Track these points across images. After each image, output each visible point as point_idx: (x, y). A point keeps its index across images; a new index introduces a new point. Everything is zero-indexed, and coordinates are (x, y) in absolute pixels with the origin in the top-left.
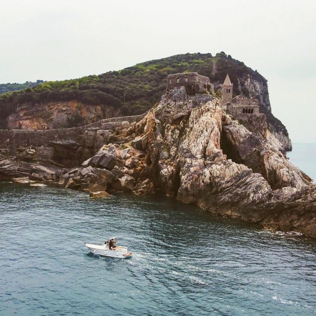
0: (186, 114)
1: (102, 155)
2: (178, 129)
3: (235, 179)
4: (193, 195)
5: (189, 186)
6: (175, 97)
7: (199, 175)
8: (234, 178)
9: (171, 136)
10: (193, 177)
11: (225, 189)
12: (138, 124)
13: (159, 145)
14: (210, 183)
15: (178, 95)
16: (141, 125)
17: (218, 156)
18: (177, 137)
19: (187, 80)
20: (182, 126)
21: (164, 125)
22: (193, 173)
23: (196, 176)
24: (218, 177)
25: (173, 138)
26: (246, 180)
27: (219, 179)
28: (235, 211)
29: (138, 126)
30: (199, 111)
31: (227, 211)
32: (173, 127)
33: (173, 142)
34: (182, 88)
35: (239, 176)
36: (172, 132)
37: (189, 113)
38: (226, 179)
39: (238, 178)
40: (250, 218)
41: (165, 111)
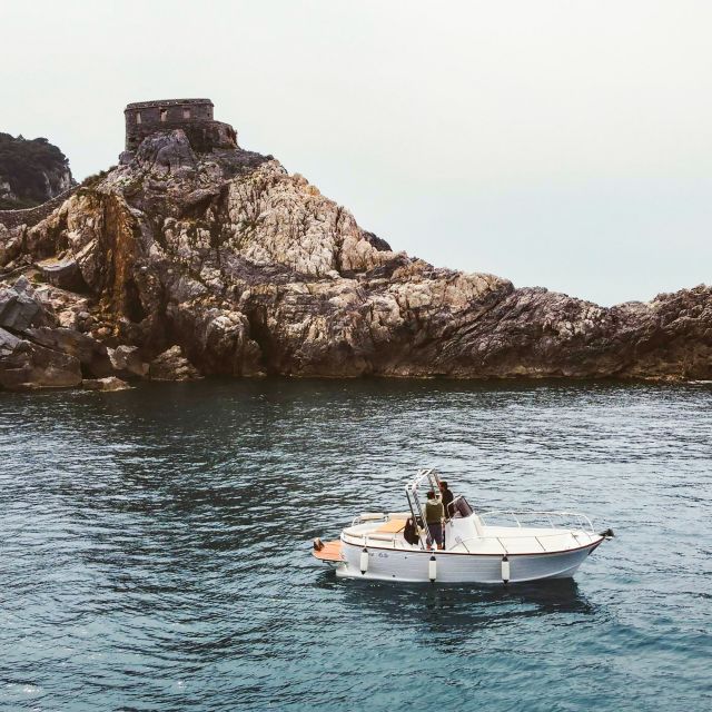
0: (218, 191)
1: (7, 299)
2: (206, 228)
3: (482, 303)
4: (365, 357)
5: (349, 337)
6: (165, 154)
7: (364, 311)
8: (479, 302)
9: (190, 244)
10: (352, 318)
11: (458, 328)
12: (34, 229)
13: (159, 268)
14: (405, 323)
15: (174, 148)
16: (44, 232)
17: (402, 264)
18: (207, 246)
19: (187, 115)
20: (212, 219)
21: (157, 220)
22: (347, 309)
23: (356, 313)
24: (428, 307)
25: (197, 249)
26: (516, 303)
27: (432, 312)
28: (533, 364)
29: (37, 235)
30: (255, 182)
31: (514, 366)
32: (187, 224)
33: (200, 257)
34: (179, 134)
35: (493, 296)
36: (188, 234)
37: (225, 190)
38: (455, 308)
39: (493, 302)
40: (593, 370)
41: (151, 187)
